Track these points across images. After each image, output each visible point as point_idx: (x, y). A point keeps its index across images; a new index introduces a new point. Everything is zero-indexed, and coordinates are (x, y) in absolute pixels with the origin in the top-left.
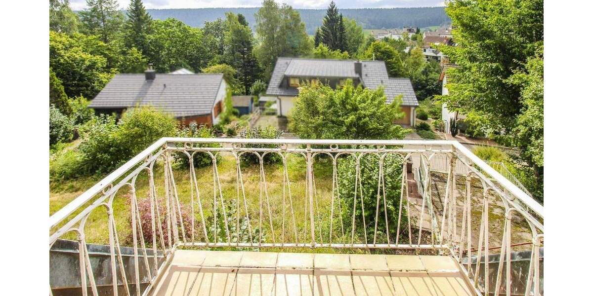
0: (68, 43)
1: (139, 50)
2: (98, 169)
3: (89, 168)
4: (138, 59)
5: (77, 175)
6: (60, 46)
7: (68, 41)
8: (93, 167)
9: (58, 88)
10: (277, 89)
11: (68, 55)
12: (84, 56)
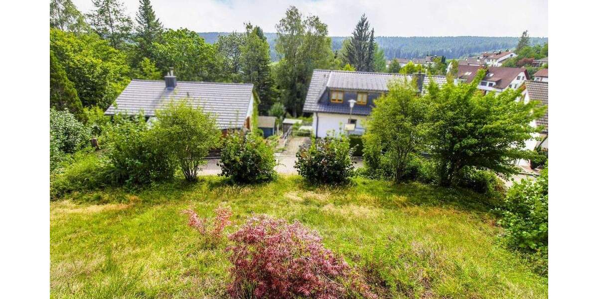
0: (77, 44)
1: (152, 61)
2: (128, 179)
3: (117, 178)
4: (151, 71)
5: (103, 185)
6: (69, 47)
7: (76, 43)
8: (121, 175)
9: (71, 90)
10: (316, 105)
11: (78, 58)
12: (95, 61)
